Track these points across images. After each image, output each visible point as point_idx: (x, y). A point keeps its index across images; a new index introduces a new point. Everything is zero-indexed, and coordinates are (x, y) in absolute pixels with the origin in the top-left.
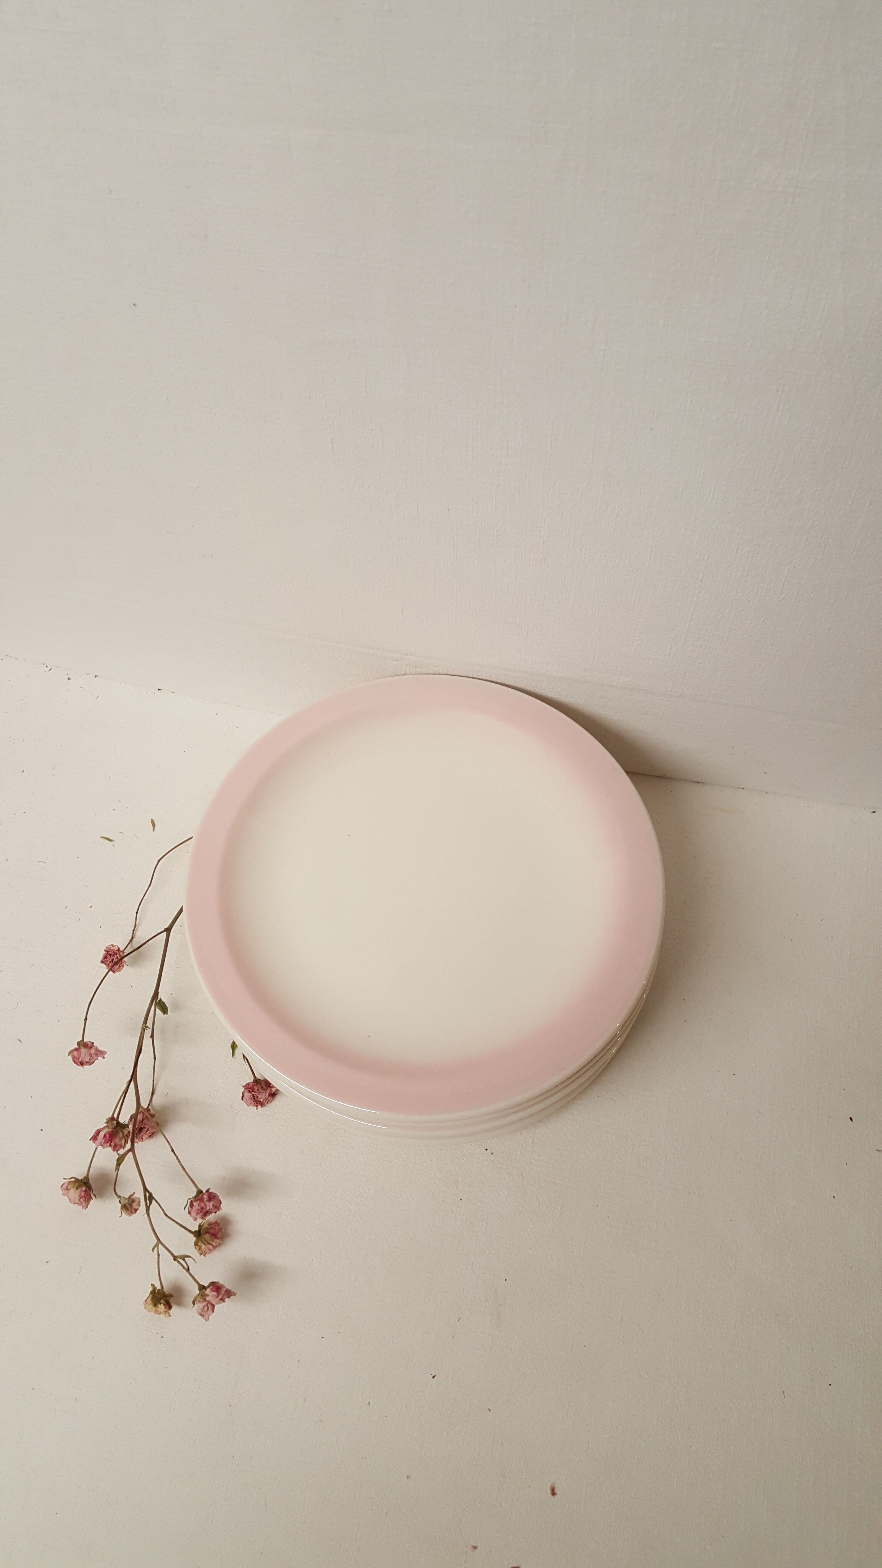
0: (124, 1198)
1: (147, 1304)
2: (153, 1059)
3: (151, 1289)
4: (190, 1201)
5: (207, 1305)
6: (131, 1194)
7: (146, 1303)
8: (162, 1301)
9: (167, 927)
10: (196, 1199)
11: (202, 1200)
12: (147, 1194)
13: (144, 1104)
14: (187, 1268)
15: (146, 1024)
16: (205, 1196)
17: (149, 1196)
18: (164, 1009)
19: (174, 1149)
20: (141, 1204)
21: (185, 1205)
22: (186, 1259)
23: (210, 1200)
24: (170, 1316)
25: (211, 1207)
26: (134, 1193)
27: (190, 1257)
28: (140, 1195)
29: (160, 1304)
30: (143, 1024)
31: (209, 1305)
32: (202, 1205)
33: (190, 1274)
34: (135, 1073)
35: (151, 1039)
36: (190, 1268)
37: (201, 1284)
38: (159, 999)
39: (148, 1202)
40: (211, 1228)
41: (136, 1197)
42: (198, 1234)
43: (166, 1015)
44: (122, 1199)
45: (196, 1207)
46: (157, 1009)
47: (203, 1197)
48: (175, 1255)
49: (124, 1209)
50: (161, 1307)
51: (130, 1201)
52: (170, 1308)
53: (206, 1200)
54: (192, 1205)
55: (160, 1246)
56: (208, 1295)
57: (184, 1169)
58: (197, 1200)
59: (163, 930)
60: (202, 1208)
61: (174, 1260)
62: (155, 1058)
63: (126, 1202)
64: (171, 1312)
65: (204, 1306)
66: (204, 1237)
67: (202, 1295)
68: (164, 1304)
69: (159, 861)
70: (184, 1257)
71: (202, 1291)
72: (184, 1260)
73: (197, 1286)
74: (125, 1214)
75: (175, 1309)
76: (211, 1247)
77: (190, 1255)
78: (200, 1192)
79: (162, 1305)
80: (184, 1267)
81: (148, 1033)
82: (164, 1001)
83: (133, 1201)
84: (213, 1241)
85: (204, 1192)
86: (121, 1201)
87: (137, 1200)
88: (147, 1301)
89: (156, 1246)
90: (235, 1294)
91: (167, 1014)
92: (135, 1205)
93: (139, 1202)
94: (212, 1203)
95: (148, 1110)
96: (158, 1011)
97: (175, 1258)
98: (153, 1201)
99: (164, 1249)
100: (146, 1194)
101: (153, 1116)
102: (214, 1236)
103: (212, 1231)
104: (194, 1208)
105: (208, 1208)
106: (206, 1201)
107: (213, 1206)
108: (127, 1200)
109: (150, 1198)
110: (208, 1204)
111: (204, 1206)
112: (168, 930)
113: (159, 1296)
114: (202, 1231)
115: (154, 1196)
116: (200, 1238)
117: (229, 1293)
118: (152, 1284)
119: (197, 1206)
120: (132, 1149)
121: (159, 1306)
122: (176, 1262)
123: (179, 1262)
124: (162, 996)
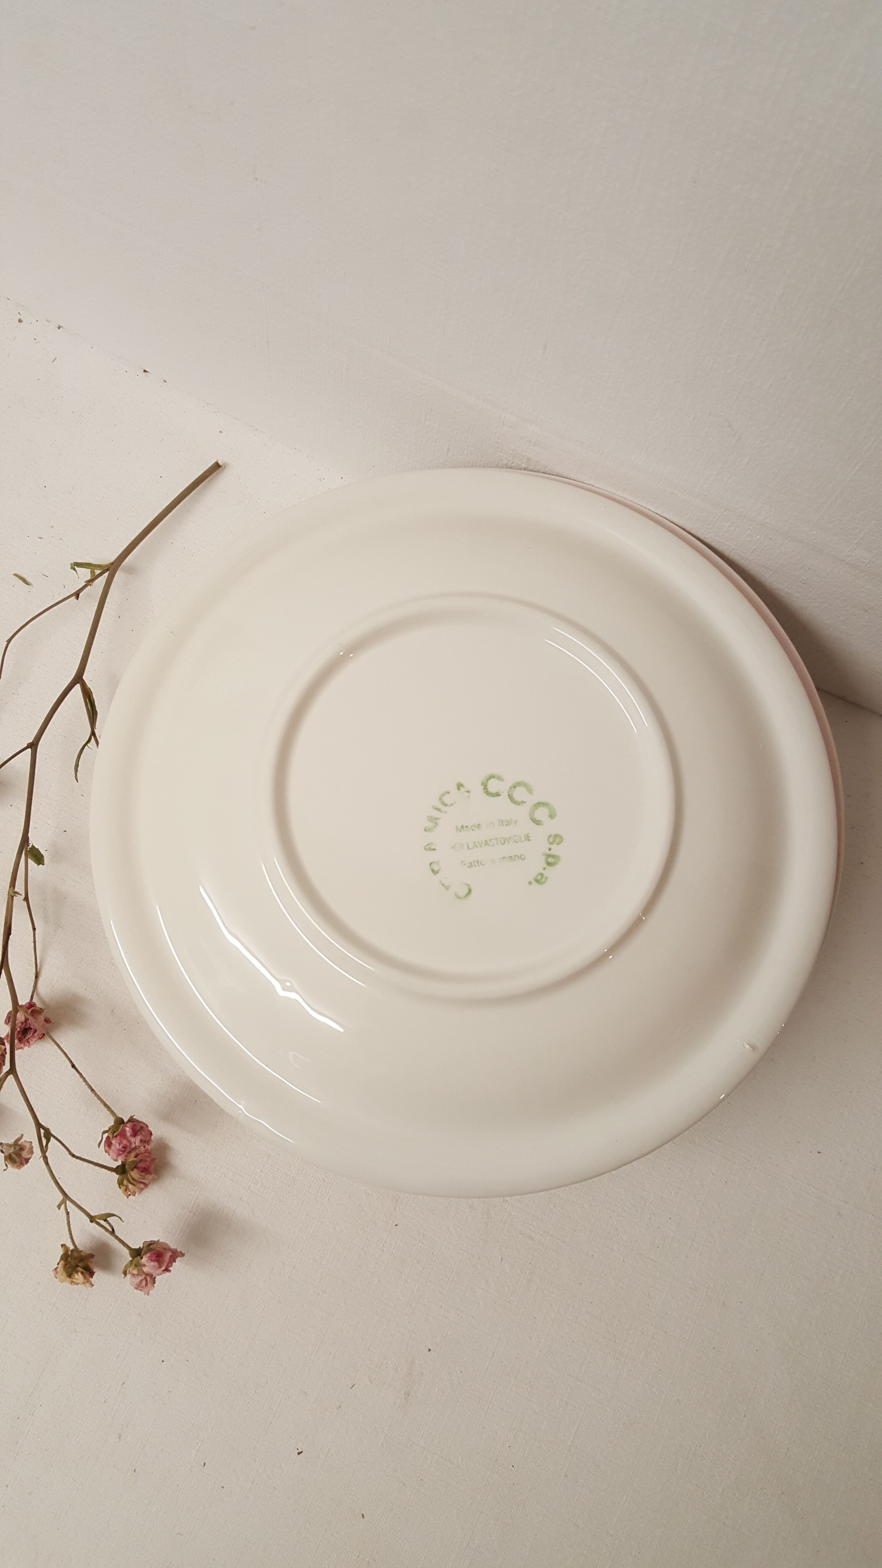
0: (7, 1144)
1: (58, 1274)
2: (32, 929)
3: (61, 1252)
4: (106, 1135)
5: (145, 1278)
6: (16, 1138)
7: (57, 1272)
8: (80, 1269)
9: (31, 741)
10: (115, 1134)
11: (123, 1135)
12: (42, 1131)
13: (23, 1000)
14: (111, 1230)
15: (14, 888)
16: (127, 1129)
17: (44, 1134)
18: (39, 859)
19: (75, 1063)
20: (34, 1150)
21: (99, 1141)
22: (108, 1219)
23: (135, 1134)
24: (92, 1285)
25: (137, 1144)
26: (22, 1135)
27: (113, 1215)
28: (31, 1136)
29: (77, 1272)
30: (10, 887)
31: (148, 1279)
32: (125, 1142)
33: (117, 1238)
34: (5, 959)
35: (25, 904)
36: (115, 1229)
37: (133, 1247)
38: (30, 846)
39: (44, 1141)
40: (140, 1161)
41: (26, 1141)
42: (121, 1170)
43: (41, 865)
44: (5, 1147)
45: (115, 1145)
46: (29, 860)
47: (124, 1131)
48: (93, 1215)
49: (8, 1160)
50: (79, 1277)
51: (18, 1148)
52: (92, 1274)
53: (128, 1134)
54: (109, 1144)
55: (68, 1202)
56: (144, 1265)
57: (92, 1090)
58: (116, 1136)
59: (26, 745)
60: (125, 1147)
61: (91, 1221)
62: (34, 929)
63: (12, 1150)
64: (93, 1280)
65: (141, 1282)
66: (130, 1175)
67: (136, 1265)
68: (82, 1273)
69: (9, 641)
70: (106, 1217)
71: (136, 1259)
72: (105, 1220)
73: (126, 1252)
74: (12, 1166)
75: (99, 1276)
76: (142, 1186)
77: (115, 1213)
78: (119, 1122)
79: (80, 1274)
80: (107, 1230)
81: (18, 901)
82: (37, 847)
83: (22, 1148)
84: (144, 1178)
85: (126, 1120)
86: (4, 1151)
87: (28, 1146)
88: (58, 1270)
89: (63, 1202)
90: (183, 1255)
91: (43, 864)
92: (25, 1154)
93: (31, 1148)
94: (138, 1138)
95: (31, 1005)
96: (31, 862)
97: (92, 1219)
98: (52, 1138)
99: (74, 1207)
100: (40, 1130)
101: (40, 1011)
102: (145, 1171)
103: (141, 1165)
104: (113, 1147)
105: (133, 1146)
106: (130, 1136)
107: (141, 1141)
108: (12, 1148)
109: (45, 1134)
110: (132, 1140)
111: (128, 1144)
112: (33, 746)
113: (73, 1263)
114: (127, 1167)
115: (52, 1132)
116: (125, 1175)
117: (175, 1255)
118: (62, 1245)
119: (117, 1145)
120: (13, 1070)
121: (76, 1275)
122: (94, 1224)
123: (98, 1224)
124: (33, 841)
